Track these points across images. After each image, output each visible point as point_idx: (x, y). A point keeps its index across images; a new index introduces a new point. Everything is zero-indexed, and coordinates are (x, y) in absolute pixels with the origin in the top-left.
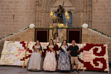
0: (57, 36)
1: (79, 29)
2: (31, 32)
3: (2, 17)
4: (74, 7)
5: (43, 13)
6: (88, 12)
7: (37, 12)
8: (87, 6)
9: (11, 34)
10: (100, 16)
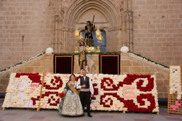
0: (86, 65)
1: (116, 53)
2: (48, 60)
3: (7, 38)
4: (107, 23)
5: (65, 32)
6: (128, 31)
7: (56, 31)
8: (126, 22)
9: (19, 62)
10: (144, 36)
